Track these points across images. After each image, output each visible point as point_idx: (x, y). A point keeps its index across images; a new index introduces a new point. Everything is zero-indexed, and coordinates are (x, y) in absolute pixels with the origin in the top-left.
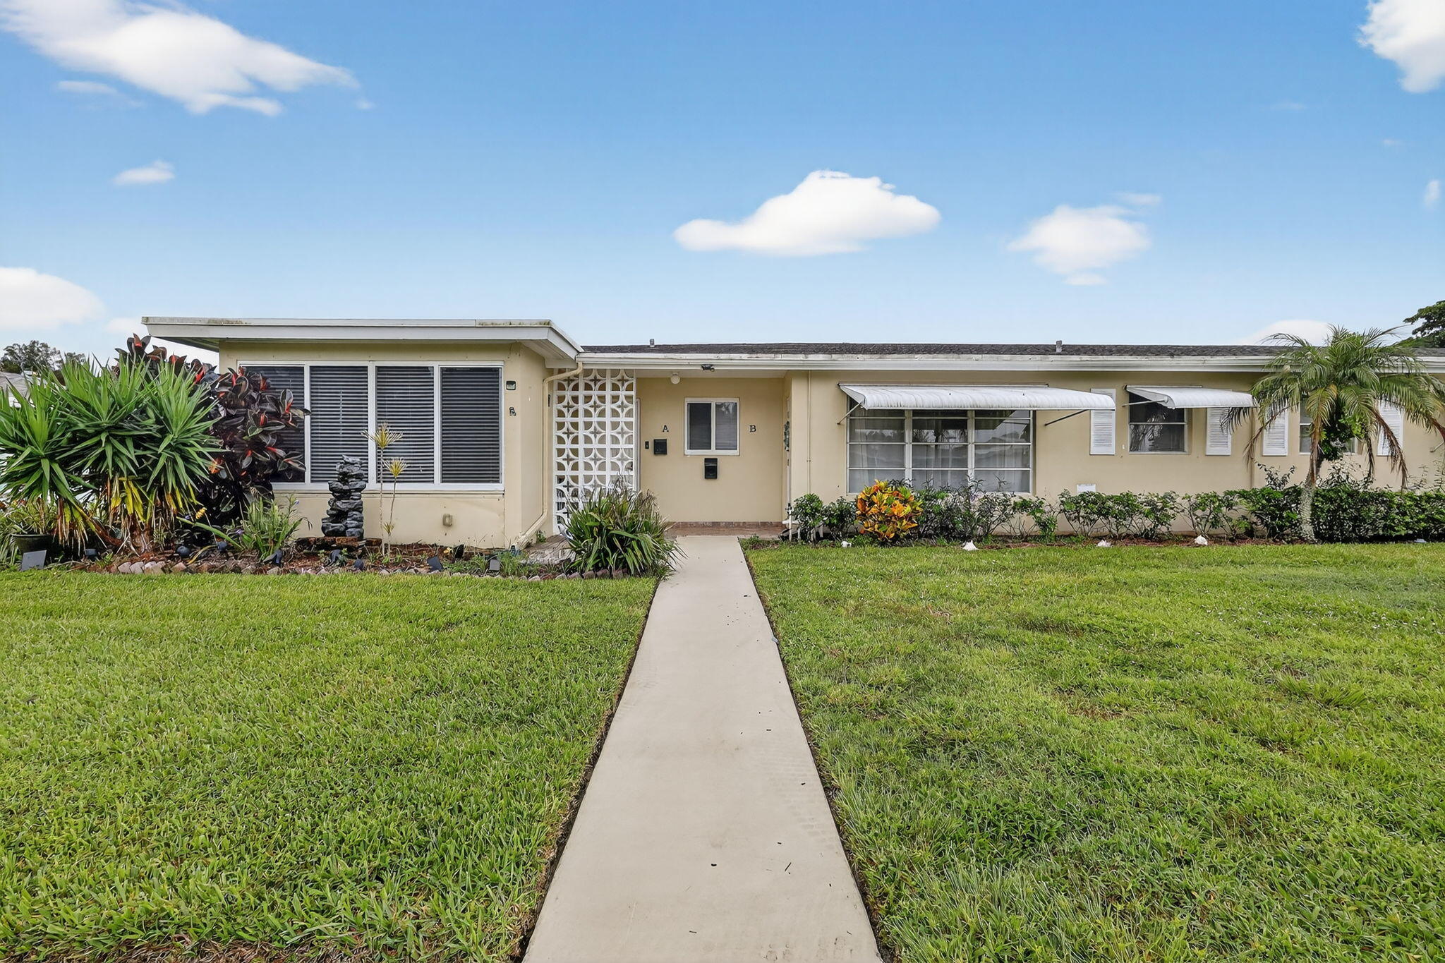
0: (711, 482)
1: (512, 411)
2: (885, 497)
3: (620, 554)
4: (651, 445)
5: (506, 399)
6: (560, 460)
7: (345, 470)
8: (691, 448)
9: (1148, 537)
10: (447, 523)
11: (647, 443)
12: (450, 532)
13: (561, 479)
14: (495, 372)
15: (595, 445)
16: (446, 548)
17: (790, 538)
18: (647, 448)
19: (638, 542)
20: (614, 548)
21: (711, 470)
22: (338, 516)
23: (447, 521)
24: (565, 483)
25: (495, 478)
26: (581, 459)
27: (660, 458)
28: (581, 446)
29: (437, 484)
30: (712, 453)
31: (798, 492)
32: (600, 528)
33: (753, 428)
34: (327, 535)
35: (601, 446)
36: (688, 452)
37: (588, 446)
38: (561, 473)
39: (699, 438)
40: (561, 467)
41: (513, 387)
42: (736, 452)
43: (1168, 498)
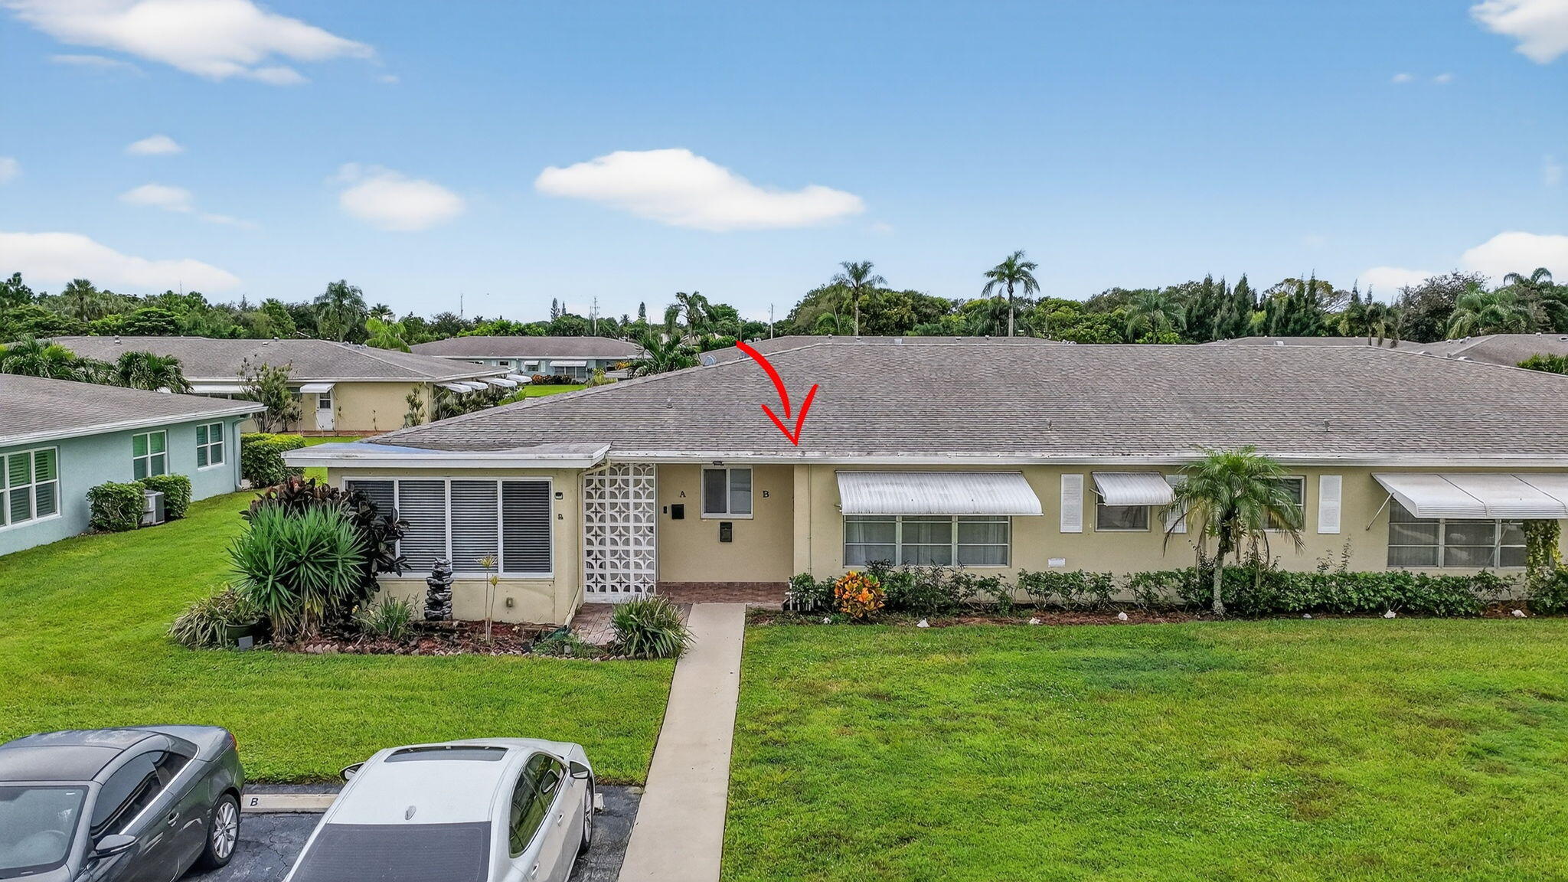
0: (726, 545)
1: (560, 517)
2: (855, 585)
3: (651, 643)
4: (669, 511)
5: (556, 506)
6: (589, 536)
7: (439, 569)
8: (707, 511)
9: (1092, 610)
10: (509, 604)
11: (665, 508)
12: (512, 612)
13: (589, 553)
14: (547, 483)
15: (620, 523)
16: (513, 626)
17: (791, 608)
18: (665, 512)
19: (663, 635)
20: (647, 639)
21: (726, 532)
22: (434, 604)
23: (510, 603)
24: (593, 556)
25: (547, 569)
26: (608, 536)
27: (678, 522)
28: (608, 524)
29: (501, 574)
30: (727, 516)
31: (799, 571)
32: (638, 627)
33: (766, 494)
34: (427, 619)
35: (626, 524)
36: (705, 515)
37: (614, 524)
38: (590, 548)
39: (714, 502)
40: (590, 542)
41: (560, 497)
42: (750, 516)
43: (1108, 577)
